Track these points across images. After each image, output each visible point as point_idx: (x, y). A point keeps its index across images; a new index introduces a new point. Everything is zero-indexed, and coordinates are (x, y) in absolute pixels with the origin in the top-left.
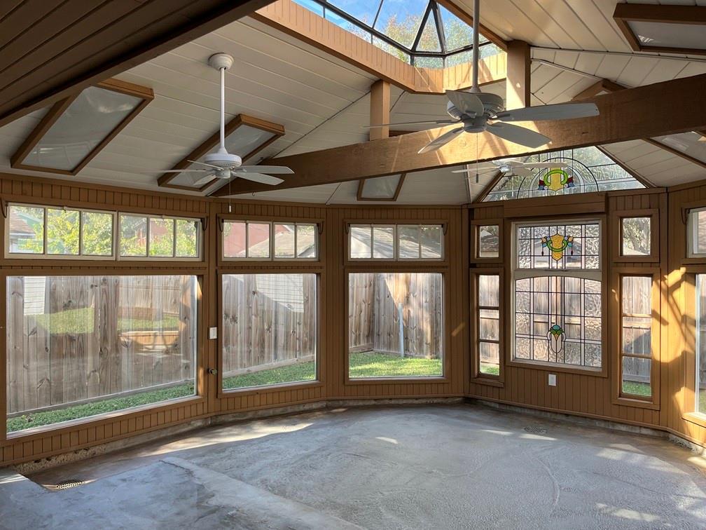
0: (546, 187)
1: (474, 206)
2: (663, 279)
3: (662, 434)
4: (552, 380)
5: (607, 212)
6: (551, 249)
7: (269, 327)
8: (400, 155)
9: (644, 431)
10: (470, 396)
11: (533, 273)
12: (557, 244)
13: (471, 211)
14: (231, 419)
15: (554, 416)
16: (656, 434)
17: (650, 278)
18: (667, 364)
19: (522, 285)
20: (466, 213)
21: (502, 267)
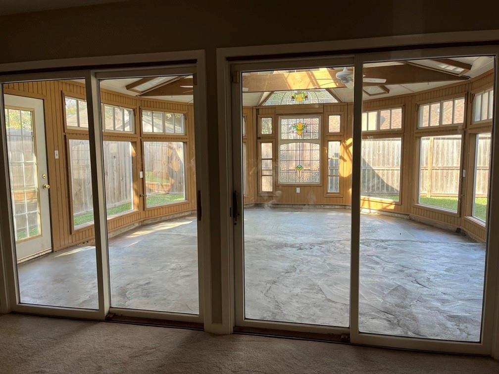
0: (295, 100)
1: (260, 107)
2: (345, 142)
3: (343, 207)
4: (298, 190)
5: (323, 113)
6: (297, 130)
7: (123, 179)
8: (268, 83)
9: (337, 207)
10: (258, 203)
11: (288, 141)
12: (300, 127)
13: (258, 110)
14: (150, 222)
15: (299, 206)
16: (341, 207)
17: (339, 142)
18: (346, 178)
19: (283, 147)
20: (255, 111)
21: (274, 139)
